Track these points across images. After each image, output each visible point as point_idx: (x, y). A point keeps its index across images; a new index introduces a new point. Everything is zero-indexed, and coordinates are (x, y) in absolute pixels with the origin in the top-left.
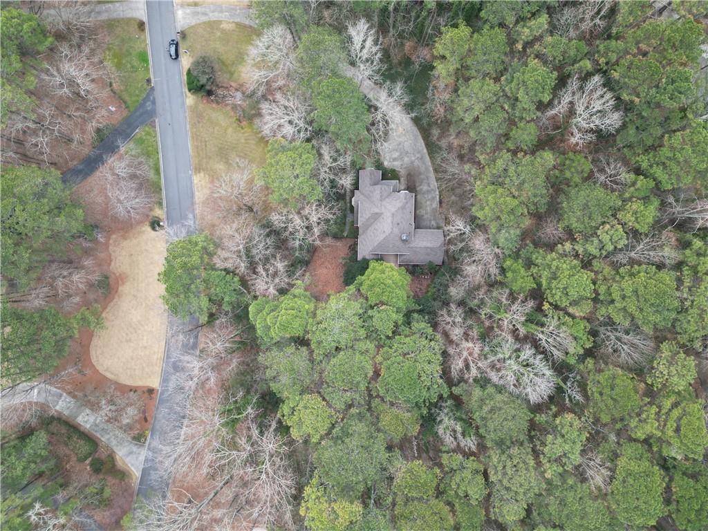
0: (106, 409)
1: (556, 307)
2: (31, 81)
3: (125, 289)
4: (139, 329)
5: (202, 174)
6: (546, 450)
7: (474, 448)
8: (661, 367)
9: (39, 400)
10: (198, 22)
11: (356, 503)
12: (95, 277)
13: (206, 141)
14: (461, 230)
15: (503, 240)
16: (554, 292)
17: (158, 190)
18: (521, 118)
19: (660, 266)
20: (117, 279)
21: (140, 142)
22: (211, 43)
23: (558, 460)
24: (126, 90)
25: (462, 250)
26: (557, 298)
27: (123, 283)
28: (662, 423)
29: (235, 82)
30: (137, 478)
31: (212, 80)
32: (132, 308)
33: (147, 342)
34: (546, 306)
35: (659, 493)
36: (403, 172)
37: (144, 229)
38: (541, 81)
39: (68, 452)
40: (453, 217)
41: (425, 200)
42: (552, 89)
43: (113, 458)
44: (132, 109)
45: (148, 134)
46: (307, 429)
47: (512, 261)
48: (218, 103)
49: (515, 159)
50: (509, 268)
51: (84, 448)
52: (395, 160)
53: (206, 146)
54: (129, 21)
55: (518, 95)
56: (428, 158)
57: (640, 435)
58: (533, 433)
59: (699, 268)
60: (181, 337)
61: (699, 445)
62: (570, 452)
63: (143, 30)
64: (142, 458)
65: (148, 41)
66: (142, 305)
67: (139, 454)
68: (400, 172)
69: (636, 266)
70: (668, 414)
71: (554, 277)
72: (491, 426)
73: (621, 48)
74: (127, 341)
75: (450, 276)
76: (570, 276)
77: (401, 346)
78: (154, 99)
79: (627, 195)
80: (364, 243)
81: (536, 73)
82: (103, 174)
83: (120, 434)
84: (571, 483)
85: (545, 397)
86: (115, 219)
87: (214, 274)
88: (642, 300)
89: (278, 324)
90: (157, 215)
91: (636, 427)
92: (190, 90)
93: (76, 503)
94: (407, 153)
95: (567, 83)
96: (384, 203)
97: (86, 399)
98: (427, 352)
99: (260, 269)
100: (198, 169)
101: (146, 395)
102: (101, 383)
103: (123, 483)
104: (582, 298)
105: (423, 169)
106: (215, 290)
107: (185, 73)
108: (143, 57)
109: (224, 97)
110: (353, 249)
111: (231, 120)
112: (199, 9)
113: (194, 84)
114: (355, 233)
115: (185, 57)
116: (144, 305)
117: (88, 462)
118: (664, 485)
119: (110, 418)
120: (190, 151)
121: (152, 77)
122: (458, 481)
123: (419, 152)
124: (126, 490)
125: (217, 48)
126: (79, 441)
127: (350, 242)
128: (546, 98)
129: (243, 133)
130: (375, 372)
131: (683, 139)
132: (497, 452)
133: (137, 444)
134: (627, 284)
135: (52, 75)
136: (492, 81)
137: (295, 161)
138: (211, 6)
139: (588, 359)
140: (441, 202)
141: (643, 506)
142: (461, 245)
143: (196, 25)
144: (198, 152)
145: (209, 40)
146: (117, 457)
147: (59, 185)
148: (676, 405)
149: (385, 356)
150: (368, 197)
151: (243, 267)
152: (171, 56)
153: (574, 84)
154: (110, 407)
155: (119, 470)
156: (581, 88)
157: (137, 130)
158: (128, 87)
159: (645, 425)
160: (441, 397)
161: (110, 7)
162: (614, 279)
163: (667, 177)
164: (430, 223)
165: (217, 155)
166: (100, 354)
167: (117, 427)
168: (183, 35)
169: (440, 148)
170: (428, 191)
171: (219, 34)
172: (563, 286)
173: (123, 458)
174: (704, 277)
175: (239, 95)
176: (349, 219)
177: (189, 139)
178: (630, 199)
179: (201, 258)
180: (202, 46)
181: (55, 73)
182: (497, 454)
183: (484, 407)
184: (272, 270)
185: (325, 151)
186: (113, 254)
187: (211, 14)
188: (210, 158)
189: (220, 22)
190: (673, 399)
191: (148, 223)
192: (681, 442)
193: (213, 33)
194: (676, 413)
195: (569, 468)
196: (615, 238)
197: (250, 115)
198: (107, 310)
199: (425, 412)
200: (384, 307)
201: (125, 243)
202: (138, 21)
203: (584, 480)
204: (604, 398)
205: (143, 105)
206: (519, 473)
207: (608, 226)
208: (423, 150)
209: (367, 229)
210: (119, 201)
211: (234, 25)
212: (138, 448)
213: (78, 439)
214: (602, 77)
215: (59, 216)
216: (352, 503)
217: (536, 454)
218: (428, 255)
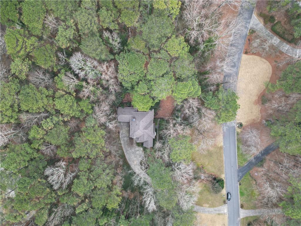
0: (266, 46)
1: (70, 93)
2: (290, 190)
3: (255, 98)
4: (250, 80)
5: (219, 146)
6: (73, 32)
7: (104, 32)
8: (25, 69)
9: (296, 49)
10: (218, 207)
11: (156, 8)
12: (267, 105)
13: (217, 159)
14: (110, 124)
15: (93, 121)
16: (71, 101)
17: (239, 140)
18: (86, 172)
19: (27, 112)
20: (258, 103)
21: (245, 160)
22: (213, 199)
23: (68, 27)
24: (250, 181)
25: (110, 115)
26: (70, 98)
27: (256, 101)
28: (24, 44)
29: (204, 183)
30: (254, 13)
31: (214, 184)
32: (252, 90)
33: (246, 75)
34: (74, 94)
35: (24, 13)
36: (135, 145)
37: (246, 124)
38: (78, 187)
39: (285, 26)
40: (114, 129)
41: (126, 133)
42: (73, 184)
43: (265, 23)
44: (248, 173)
45: (241, 163)
46: (177, 41)
47: (89, 113)
48: (211, 175)
49: (88, 155)
50: (90, 109)
51: (278, 28)
52: (138, 150)
53: (217, 157)
54: (247, 208)
55: (87, 181)
56: (124, 151)
57: (33, 39)
58: (79, 38)
59: (11, 111)
60: (231, 81)
61: (8, 35)
62: (63, 31)
63: (241, 205)
64: (252, 23)
65: (239, 200)
66: (248, 91)
67: (253, 24)
68: (136, 146)
69: (37, 112)
70: (22, 48)
71: (71, 107)
72: (97, 43)
73: (46, 200)
74: (256, 75)
75: (115, 102)
76: (64, 107)
77: (135, 77)
78: (238, 177)
79: (42, 141)
80: (151, 117)
81: (80, 190)
82: (261, 148)
83: (261, 34)
84: (62, 17)
85: (74, 55)
86: (258, 129)
87: (216, 108)
88: (34, 99)
89: (189, 87)
90: (239, 129)
91: (35, 42)
92: (223, 180)
93: (283, 4)
94: (133, 153)
95: (67, 186)
96: (143, 134)
97: (275, 51)
98: (124, 74)
99: (196, 110)
100: (221, 148)
101: (248, 51)
102: (268, 57)
103: (261, 11)
104: (59, 98)
105: (126, 146)
106: (215, 101)
107: (225, 187)
108: (242, 194)
109: (209, 177)
110: (156, 114)
111: (206, 168)
112: (218, 212)
113: (221, 183)
114: (155, 120)
115: (224, 193)
116: (247, 91)
117: (276, 21)
118: (22, 17)
119: (265, 42)
120: (224, 156)
121: (239, 186)
122: (111, 18)
123: (128, 153)
124: (259, 8)
125: (211, 197)
126: (279, 31)
127: (157, 116)
128: (76, 181)
129: (201, 162)
130: (147, 66)
131: (20, 164)
132: (94, 31)
133: (254, 29)
134: (41, 105)
135: (280, 191)
136: (98, 187)
137: (179, 155)
138: (212, 213)
139: (56, 71)
140: (119, 133)
141: (31, 8)
142: (111, 117)
143: (219, 206)
144: (221, 155)
145: (214, 200)
146: (263, 23)
147: (280, 146)
148: (19, 52)
149: (142, 73)
150: (149, 136)
151: (203, 110)
152: (230, 194)
153: (65, 186)
154: (265, 47)
155: (262, 17)
156: (62, 184)
157: (246, 164)
158: (249, 182)
159: (31, 43)
160: (119, 54)
161: (255, 214)
162: (47, 106)
163: (26, 149)
164: (123, 124)
165: (213, 154)
166: (267, 70)
167: (262, 38)
168: (225, 202)
169: (119, 157)
170: (124, 137)
171: (210, 202)
172: (67, 103)
173: (260, 23)
174: (9, 108)
175: (203, 178)
176: (157, 126)
177: (224, 161)
178: (41, 139)
179: (221, 115)
180: (217, 198)
181: (279, 192)
182: (94, 30)
183: (100, 51)
184: (191, 110)
185: (166, 158)
186: (259, 113)
187: (213, 210)
188: (216, 152)
189: (209, 207)
190: (20, 54)
191: (244, 126)
192: (16, 36)
193: (212, 203)
194: (18, 48)
195: (63, 24)
196: (46, 124)
197: (198, 170)
198: (263, 89)
199: (125, 47)
200: (143, 94)
201: (254, 117)
202: (243, 208)
203: (57, 18)
204: (49, 55)
205: (243, 175)
206: (84, 21)
207: (50, 128)
208: (126, 154)
209: (150, 122)
210: (255, 137)
211: (203, 206)
212: (253, 27)
213: (280, 32)
214: (53, 188)
215: (282, 133)
216: (158, 8)
217: (78, 30)
218: (124, 111)
